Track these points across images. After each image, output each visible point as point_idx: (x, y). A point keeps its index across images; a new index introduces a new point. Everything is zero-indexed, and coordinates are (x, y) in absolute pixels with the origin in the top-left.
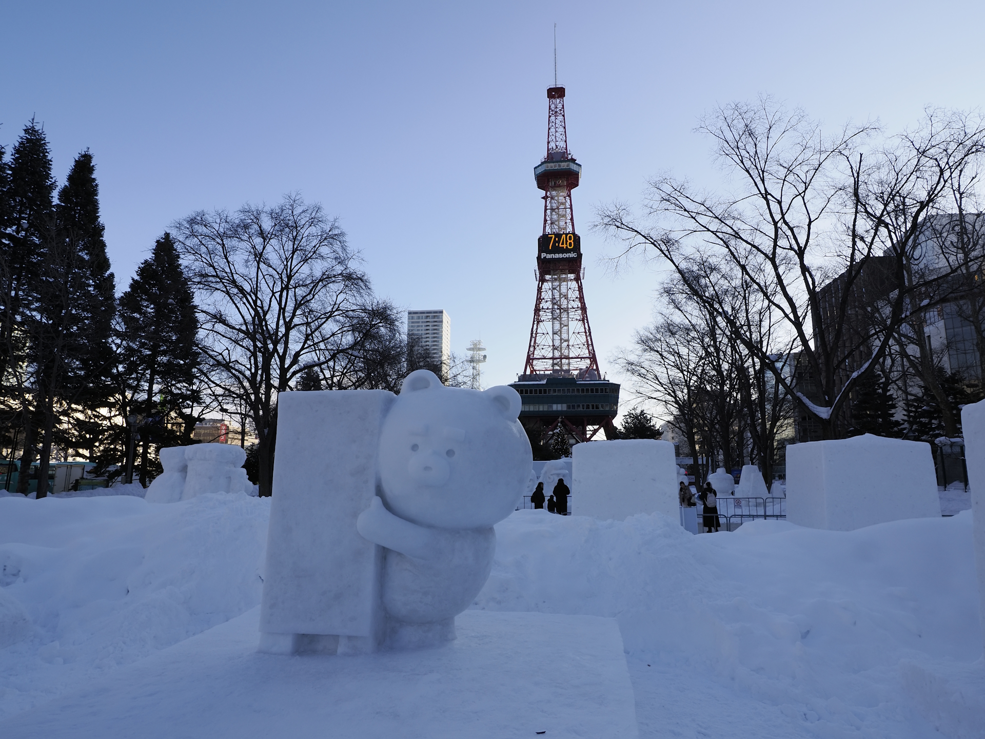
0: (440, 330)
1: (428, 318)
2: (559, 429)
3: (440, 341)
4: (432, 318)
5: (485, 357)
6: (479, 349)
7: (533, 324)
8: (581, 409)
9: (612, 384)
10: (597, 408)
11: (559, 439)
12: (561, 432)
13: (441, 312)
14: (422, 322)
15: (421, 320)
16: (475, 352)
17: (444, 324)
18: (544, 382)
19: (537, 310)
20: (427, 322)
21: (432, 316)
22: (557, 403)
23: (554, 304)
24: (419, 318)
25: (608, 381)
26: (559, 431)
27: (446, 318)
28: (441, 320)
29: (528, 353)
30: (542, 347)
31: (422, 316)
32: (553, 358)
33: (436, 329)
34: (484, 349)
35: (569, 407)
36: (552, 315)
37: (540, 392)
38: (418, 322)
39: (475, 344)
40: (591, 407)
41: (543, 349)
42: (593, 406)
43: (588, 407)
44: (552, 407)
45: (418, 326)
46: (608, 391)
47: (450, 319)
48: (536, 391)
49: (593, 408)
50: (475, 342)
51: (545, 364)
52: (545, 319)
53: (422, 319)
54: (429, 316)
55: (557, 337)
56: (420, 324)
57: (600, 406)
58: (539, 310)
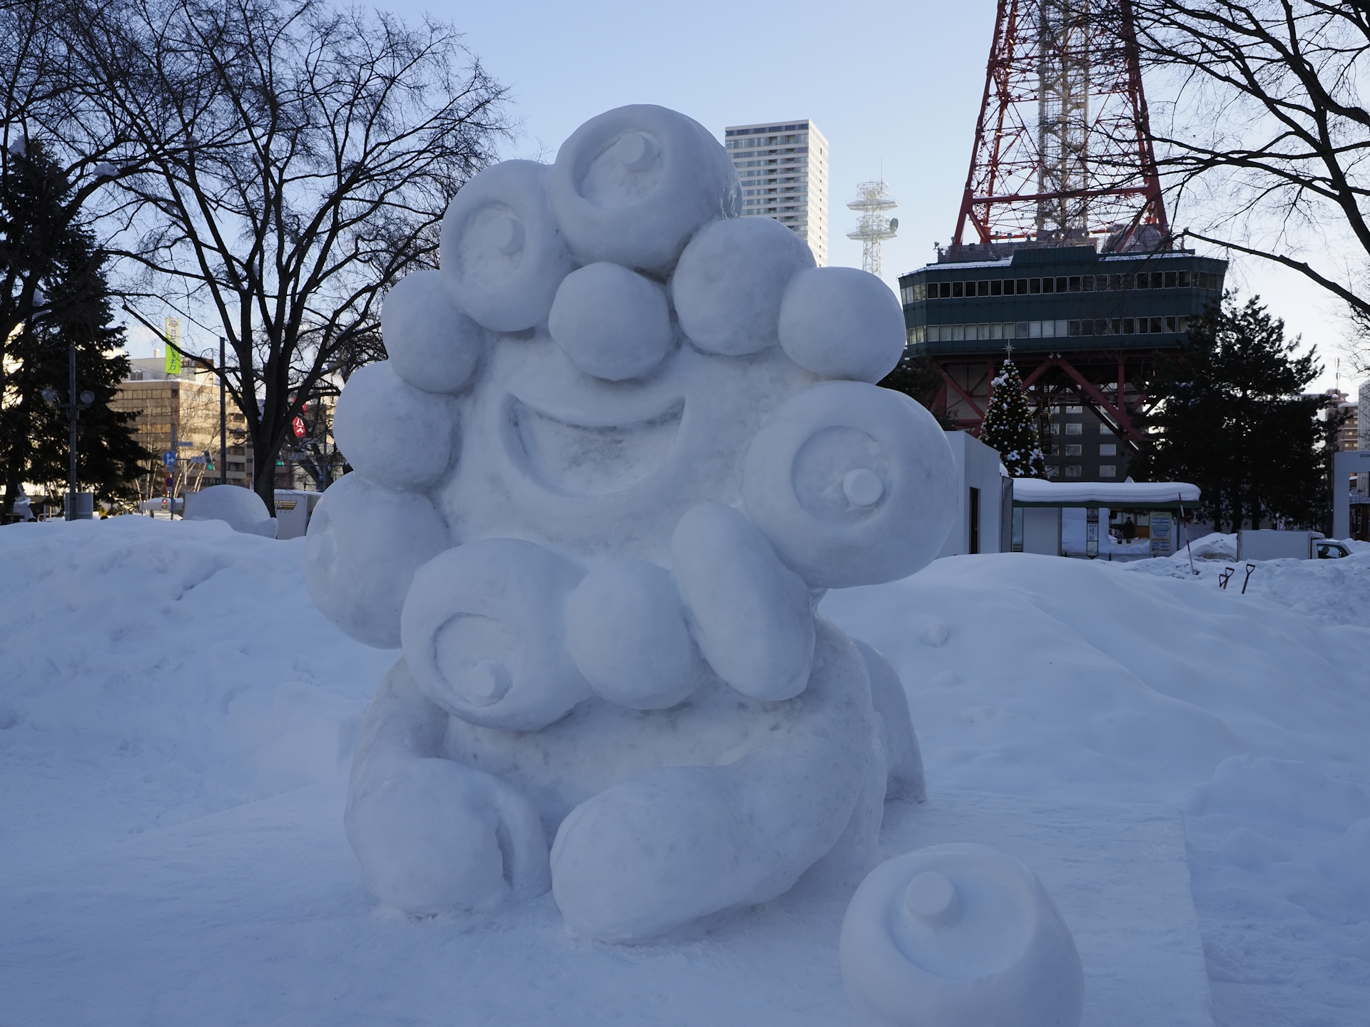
0: (803, 170)
1: (774, 141)
2: (1006, 375)
3: (802, 199)
4: (782, 143)
5: (894, 223)
6: (880, 205)
7: (985, 104)
8: (1109, 332)
9: (1202, 259)
10: (1156, 328)
11: (1005, 406)
12: (1010, 385)
13: (805, 126)
14: (760, 154)
15: (756, 149)
16: (870, 213)
17: (810, 155)
18: (1007, 262)
19: (998, 65)
20: (772, 152)
21: (782, 137)
22: (1042, 318)
23: (1046, 45)
24: (751, 143)
25: (1192, 251)
26: (1006, 381)
27: (816, 140)
28: (802, 145)
29: (968, 184)
30: (1009, 167)
31: (759, 139)
32: (1039, 198)
33: (792, 169)
34: (892, 205)
35: (1073, 327)
36: (1042, 79)
37: (996, 289)
38: (750, 154)
39: (871, 193)
40: (1137, 326)
41: (1010, 173)
42: (1144, 322)
43: (1129, 326)
44: (1026, 329)
45: (750, 164)
46: (1189, 279)
47: (827, 143)
48: (983, 288)
49: (1144, 329)
50: (870, 187)
51: (1019, 214)
52: (1022, 92)
53: (759, 145)
54: (776, 138)
55: (1053, 141)
56: (755, 159)
57: (1164, 324)
58: (1005, 64)
